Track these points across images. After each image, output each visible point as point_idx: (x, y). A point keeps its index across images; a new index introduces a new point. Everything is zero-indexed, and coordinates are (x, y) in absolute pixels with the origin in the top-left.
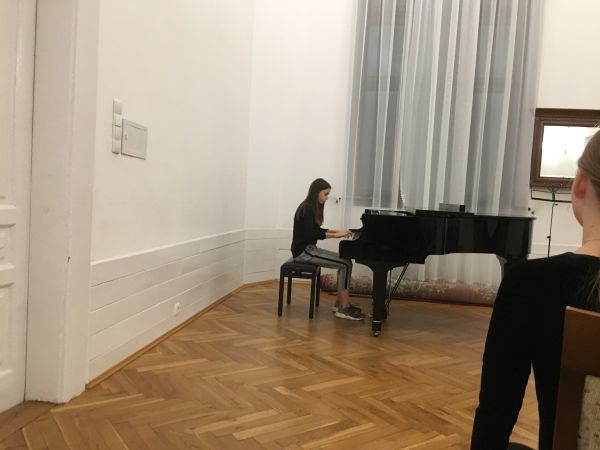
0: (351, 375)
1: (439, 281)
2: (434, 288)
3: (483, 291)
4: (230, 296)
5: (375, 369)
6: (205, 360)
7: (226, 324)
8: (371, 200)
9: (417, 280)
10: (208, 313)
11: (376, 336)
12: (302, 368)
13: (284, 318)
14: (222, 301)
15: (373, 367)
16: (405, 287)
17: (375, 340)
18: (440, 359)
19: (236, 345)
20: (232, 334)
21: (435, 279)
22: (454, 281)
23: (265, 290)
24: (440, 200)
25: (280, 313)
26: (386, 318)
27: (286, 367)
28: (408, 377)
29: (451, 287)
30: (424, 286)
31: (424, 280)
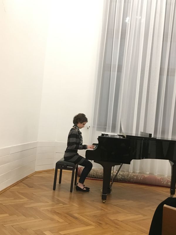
0: (87, 225)
1: (140, 173)
2: (137, 177)
3: (163, 179)
4: (27, 178)
5: (101, 222)
6: (7, 215)
7: (22, 194)
8: (106, 128)
9: (129, 172)
10: (13, 188)
11: (104, 203)
12: (61, 220)
13: (56, 191)
14: (21, 181)
15: (100, 221)
16: (122, 175)
17: (103, 205)
18: (137, 216)
19: (26, 206)
20: (25, 200)
21: (138, 172)
22: (148, 173)
23: (47, 175)
24: (141, 130)
25: (54, 189)
26: (110, 192)
27: (52, 220)
28: (118, 227)
29: (146, 176)
30: (132, 175)
31: (132, 172)
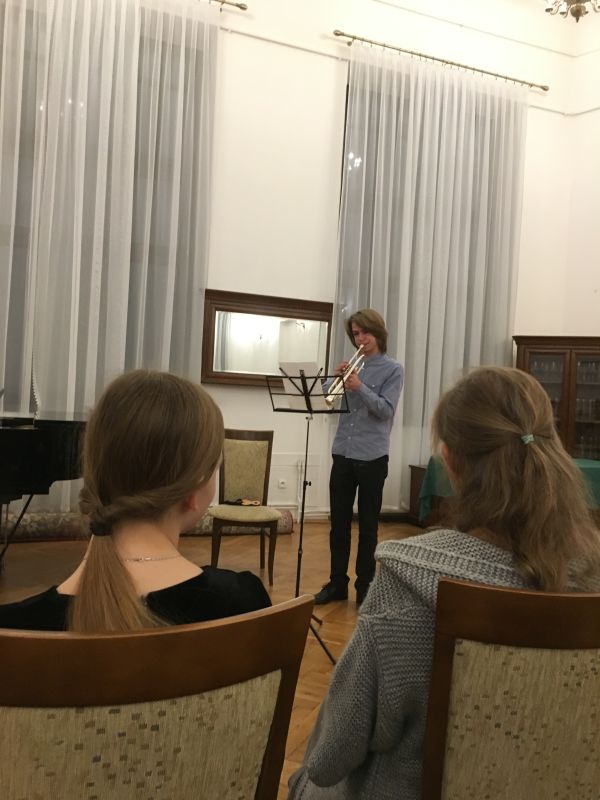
9: (59, 511)
16: (39, 522)
30: (67, 520)
31: (69, 509)
